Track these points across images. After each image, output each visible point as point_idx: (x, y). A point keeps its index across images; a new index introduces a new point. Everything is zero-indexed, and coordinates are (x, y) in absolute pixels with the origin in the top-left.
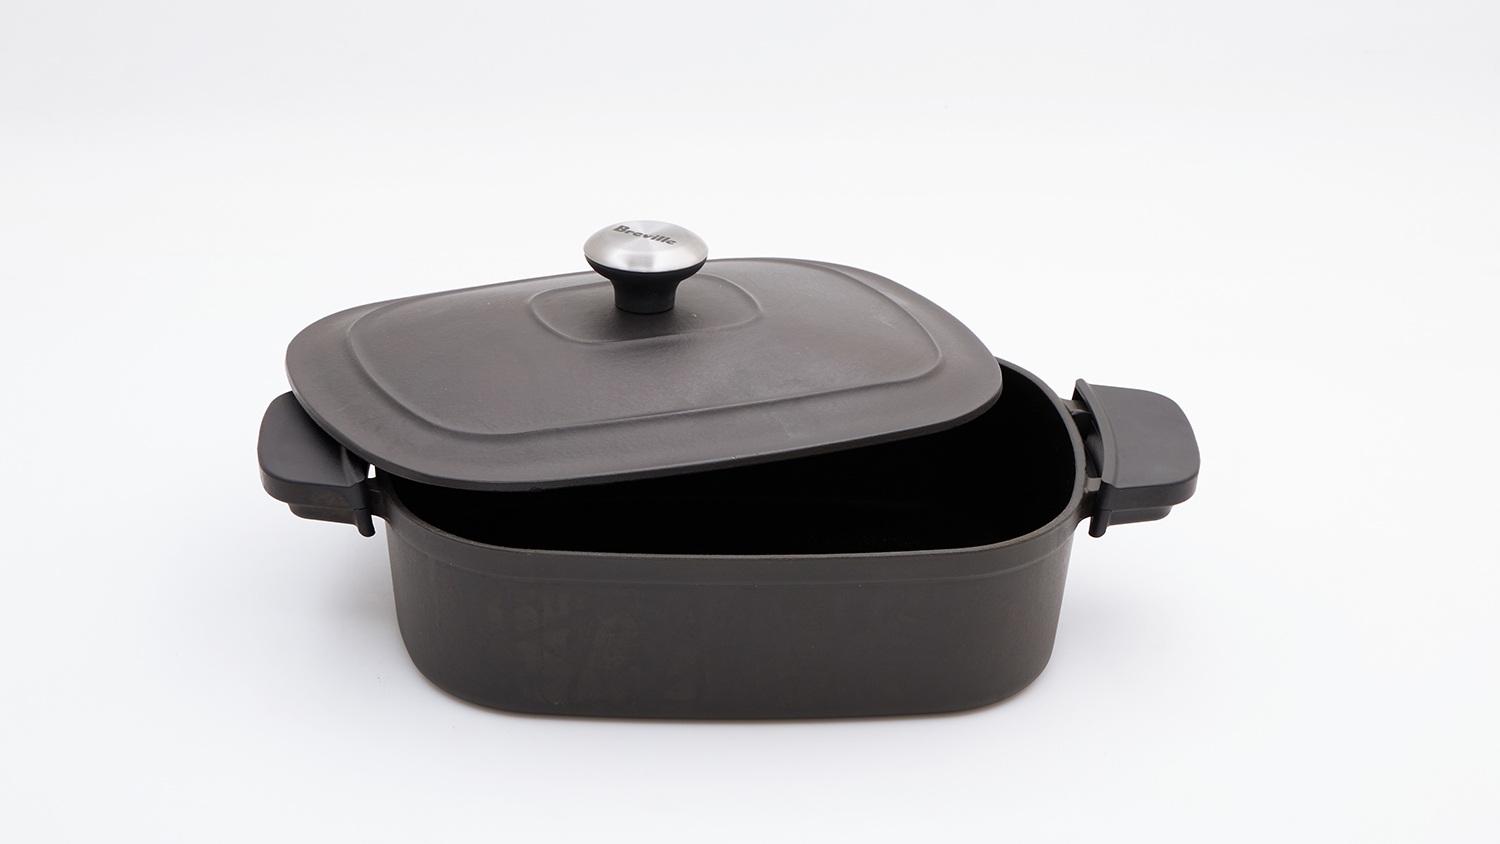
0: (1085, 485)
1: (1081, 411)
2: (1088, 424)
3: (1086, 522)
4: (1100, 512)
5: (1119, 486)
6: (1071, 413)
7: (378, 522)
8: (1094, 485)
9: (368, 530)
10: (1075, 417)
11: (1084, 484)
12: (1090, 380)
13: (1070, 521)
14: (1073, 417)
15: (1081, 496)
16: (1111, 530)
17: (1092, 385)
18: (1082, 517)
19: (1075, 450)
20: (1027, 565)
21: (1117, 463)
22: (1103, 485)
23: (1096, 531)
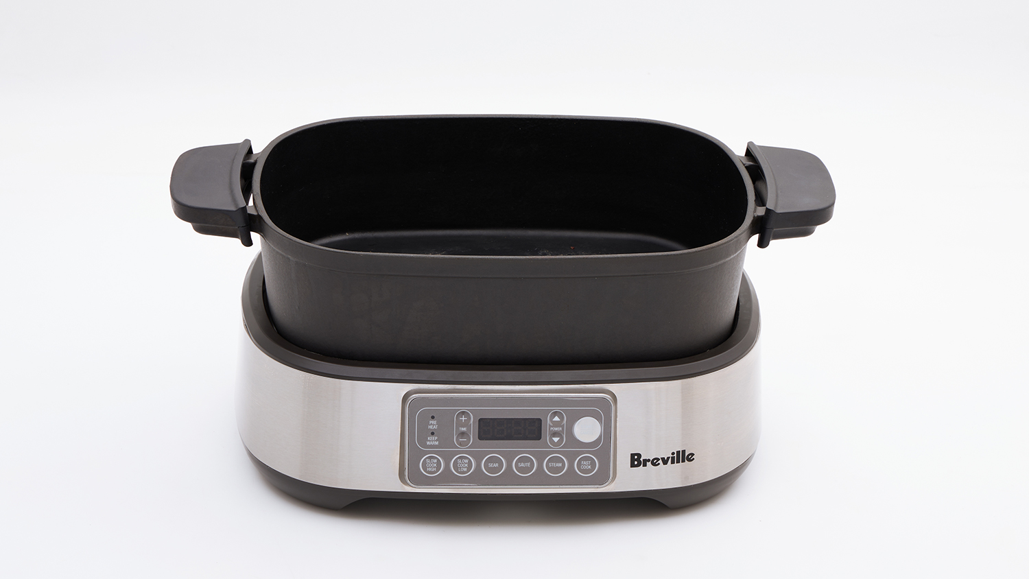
0: (755, 211)
1: (751, 163)
2: (757, 173)
3: (755, 238)
4: (766, 230)
5: (779, 211)
6: (744, 165)
7: (255, 237)
8: (761, 211)
9: (248, 242)
10: (748, 168)
11: (753, 211)
12: (757, 143)
13: (744, 235)
14: (746, 167)
15: (752, 218)
16: (773, 243)
17: (758, 146)
18: (753, 234)
19: (747, 189)
20: (714, 264)
21: (777, 196)
22: (768, 211)
23: (762, 244)
